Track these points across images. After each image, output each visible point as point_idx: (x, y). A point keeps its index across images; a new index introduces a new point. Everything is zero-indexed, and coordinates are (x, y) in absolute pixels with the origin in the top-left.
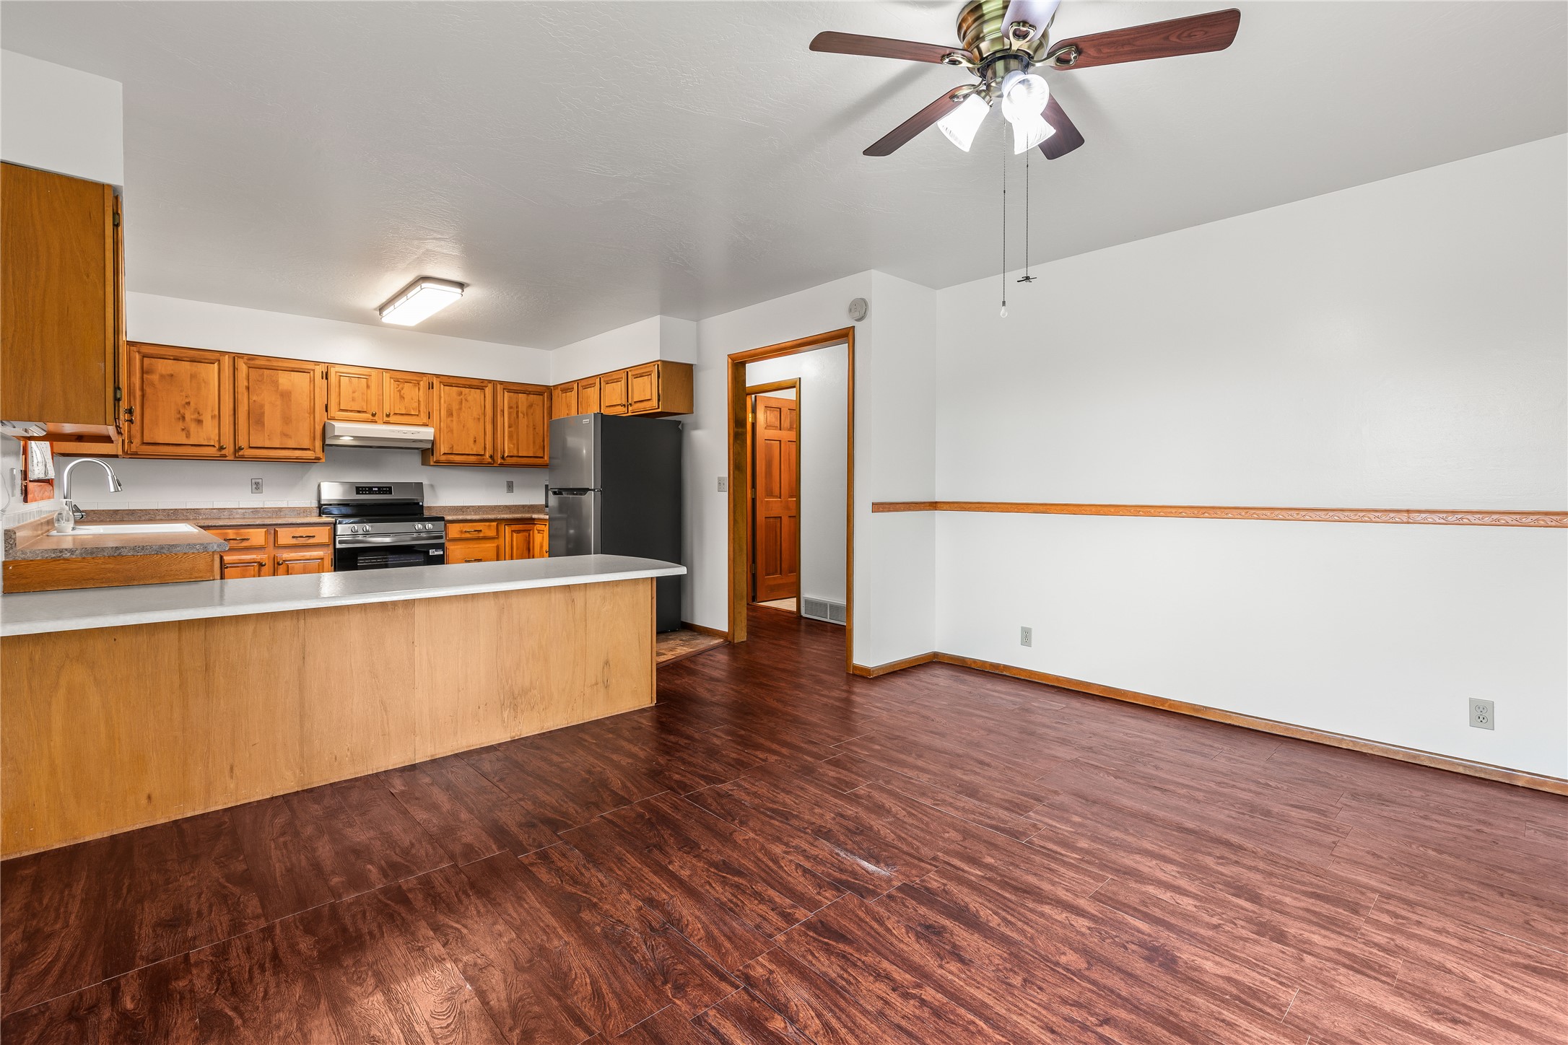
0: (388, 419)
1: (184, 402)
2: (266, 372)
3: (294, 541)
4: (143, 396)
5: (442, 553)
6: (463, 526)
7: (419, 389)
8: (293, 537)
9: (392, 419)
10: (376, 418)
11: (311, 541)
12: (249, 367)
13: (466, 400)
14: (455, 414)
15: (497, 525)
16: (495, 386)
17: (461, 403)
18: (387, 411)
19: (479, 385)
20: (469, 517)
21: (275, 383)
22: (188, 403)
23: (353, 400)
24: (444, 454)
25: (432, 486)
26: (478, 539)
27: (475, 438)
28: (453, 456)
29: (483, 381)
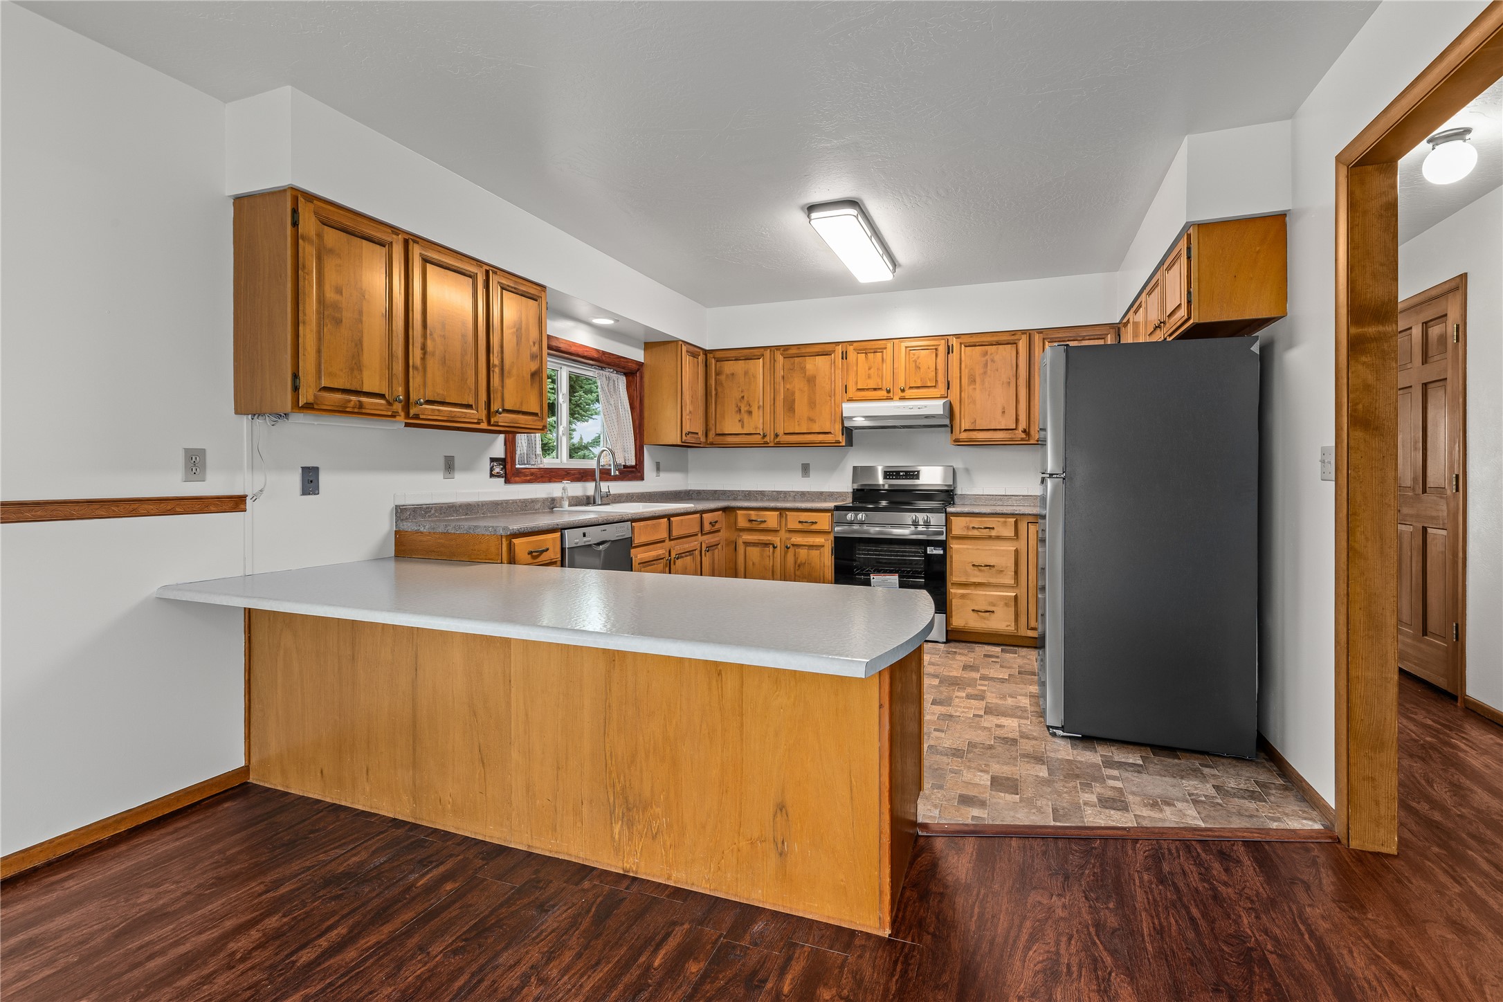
0: (903, 394)
1: (740, 397)
2: (797, 360)
3: (800, 526)
4: (716, 394)
5: (941, 552)
6: (971, 522)
7: (936, 355)
8: (800, 522)
9: (908, 393)
10: (891, 394)
11: (814, 527)
12: (784, 358)
13: (993, 361)
14: (978, 380)
15: (1016, 523)
16: (1032, 336)
17: (986, 365)
18: (902, 385)
19: (1009, 339)
20: (976, 510)
21: (803, 369)
22: (743, 397)
23: (869, 377)
24: (965, 430)
25: (967, 470)
26: (990, 537)
27: (1004, 408)
28: (975, 433)
29: (1014, 333)
